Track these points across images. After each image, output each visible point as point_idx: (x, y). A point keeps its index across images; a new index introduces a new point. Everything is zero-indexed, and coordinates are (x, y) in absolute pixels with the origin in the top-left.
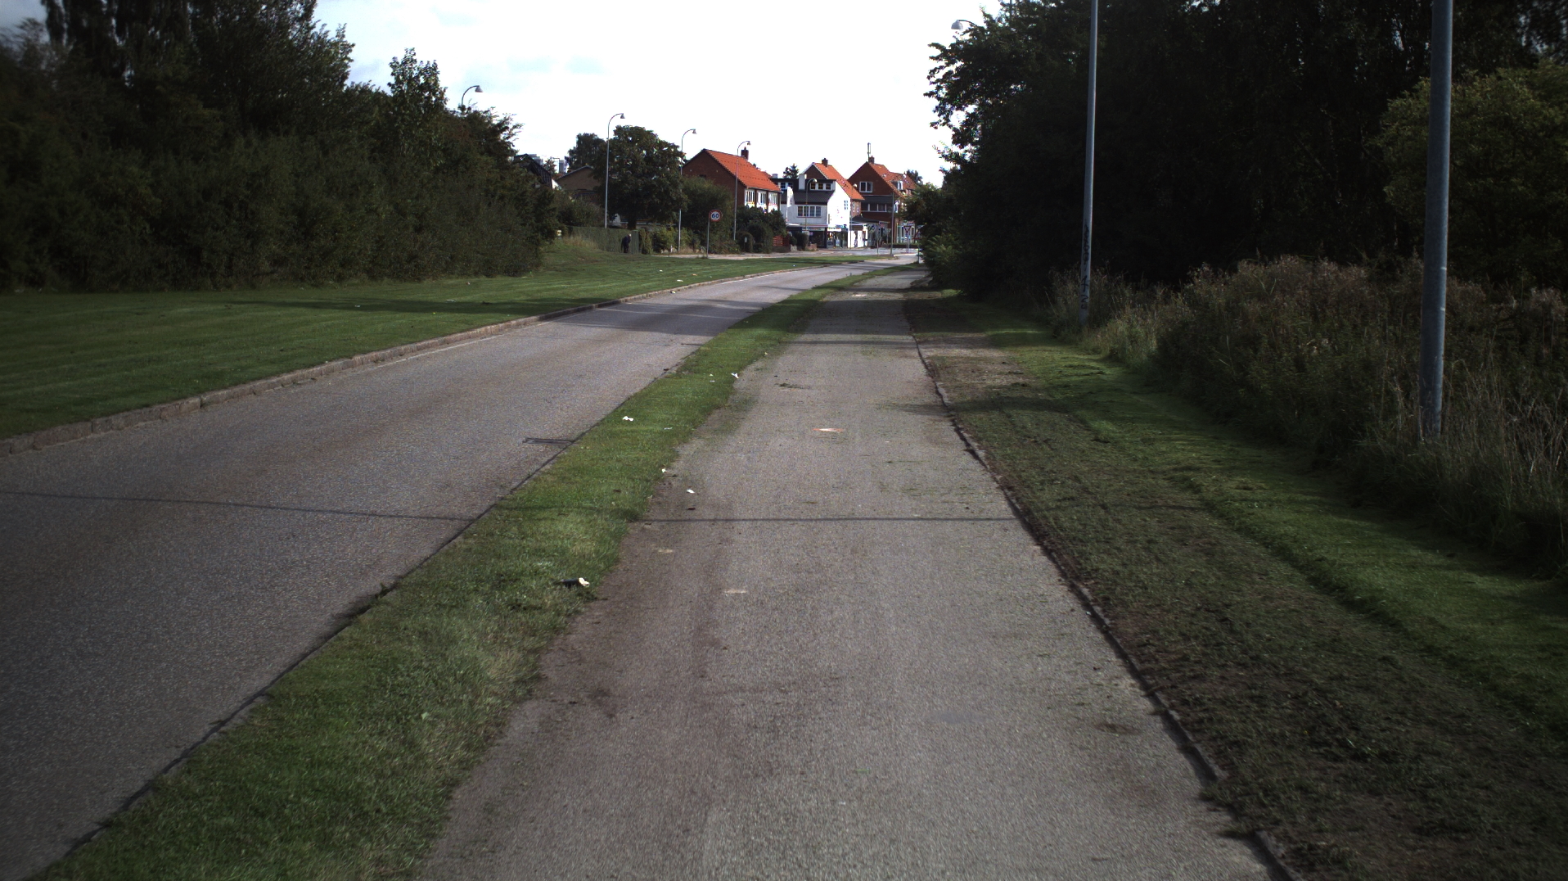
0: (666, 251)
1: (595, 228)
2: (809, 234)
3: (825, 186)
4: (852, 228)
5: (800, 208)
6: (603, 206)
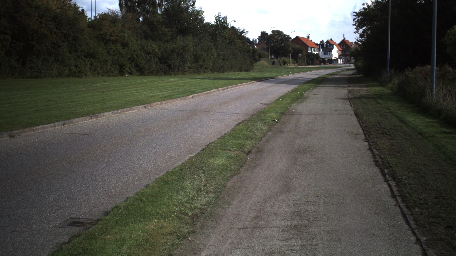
0: (287, 65)
1: (267, 59)
2: (327, 60)
3: (331, 46)
4: (339, 58)
5: (324, 53)
6: (269, 53)
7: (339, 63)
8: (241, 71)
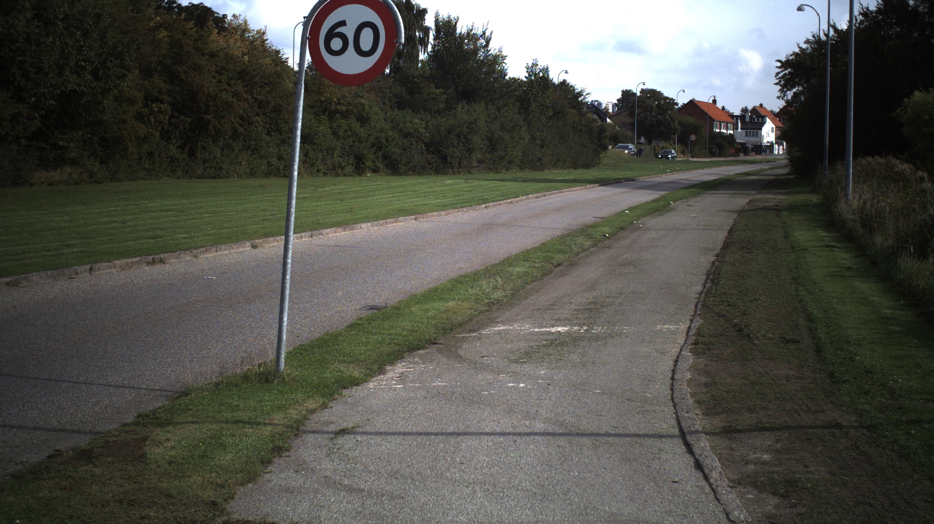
2: (750, 146)
3: (760, 119)
4: (776, 143)
5: (746, 133)
6: (634, 132)
7: (776, 153)
8: (574, 169)
